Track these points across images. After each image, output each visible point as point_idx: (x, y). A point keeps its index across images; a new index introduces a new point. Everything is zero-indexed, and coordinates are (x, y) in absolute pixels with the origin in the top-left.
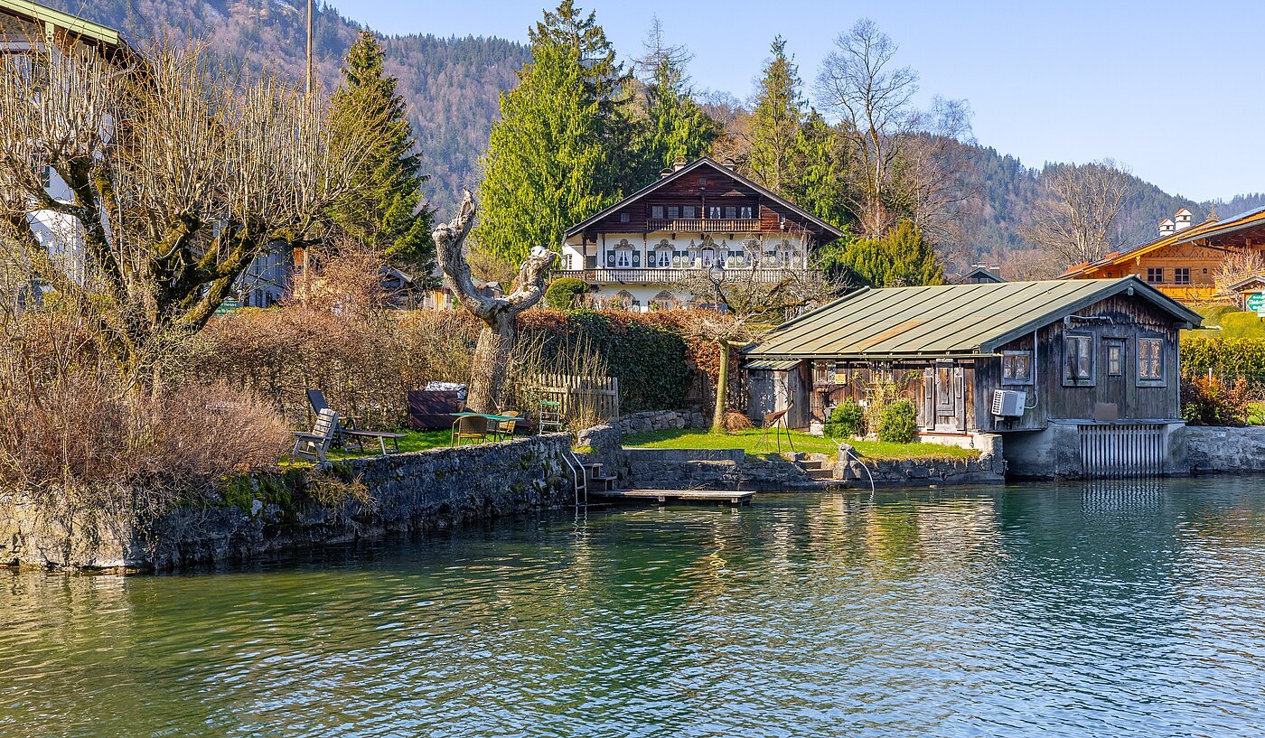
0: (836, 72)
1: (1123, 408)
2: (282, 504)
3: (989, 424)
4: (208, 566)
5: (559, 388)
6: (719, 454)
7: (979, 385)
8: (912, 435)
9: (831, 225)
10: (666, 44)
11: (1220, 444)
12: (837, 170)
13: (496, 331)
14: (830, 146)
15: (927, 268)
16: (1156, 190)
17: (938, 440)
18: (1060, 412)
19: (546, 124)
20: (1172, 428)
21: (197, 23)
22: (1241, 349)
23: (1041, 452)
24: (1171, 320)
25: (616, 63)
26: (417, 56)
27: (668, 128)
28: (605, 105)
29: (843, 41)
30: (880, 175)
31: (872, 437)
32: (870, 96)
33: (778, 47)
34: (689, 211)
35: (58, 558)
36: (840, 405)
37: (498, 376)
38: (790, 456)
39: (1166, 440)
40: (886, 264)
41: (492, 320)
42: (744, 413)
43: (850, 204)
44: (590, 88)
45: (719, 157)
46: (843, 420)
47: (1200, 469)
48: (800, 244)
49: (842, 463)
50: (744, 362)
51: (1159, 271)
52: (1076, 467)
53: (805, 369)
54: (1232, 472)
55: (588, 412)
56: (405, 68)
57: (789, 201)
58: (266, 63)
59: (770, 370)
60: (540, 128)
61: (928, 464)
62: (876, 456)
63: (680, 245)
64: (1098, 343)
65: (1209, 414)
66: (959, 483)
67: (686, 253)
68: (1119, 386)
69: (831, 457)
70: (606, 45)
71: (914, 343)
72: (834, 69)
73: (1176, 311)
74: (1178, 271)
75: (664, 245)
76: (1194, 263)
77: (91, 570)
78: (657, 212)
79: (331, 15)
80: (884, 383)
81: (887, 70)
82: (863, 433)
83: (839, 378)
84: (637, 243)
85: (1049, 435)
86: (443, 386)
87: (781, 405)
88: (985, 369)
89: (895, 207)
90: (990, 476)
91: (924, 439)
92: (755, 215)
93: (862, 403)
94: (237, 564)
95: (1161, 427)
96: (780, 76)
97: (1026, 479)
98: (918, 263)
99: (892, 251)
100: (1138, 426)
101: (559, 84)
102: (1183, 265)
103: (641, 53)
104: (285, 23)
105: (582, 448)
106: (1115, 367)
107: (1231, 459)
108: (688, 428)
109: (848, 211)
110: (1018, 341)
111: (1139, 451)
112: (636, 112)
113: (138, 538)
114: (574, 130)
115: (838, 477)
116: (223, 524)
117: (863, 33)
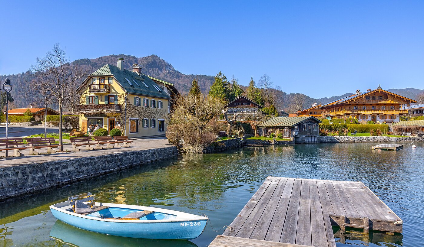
0: (261, 82)
1: (311, 134)
2: (215, 146)
3: (293, 136)
4: (209, 153)
5: (238, 132)
6: (258, 140)
7: (291, 131)
8: (282, 137)
9: (260, 105)
10: (235, 79)
11: (324, 139)
12: (261, 97)
13: (230, 125)
14: (260, 93)
15: (276, 112)
16: (309, 97)
17: (286, 138)
18: (302, 134)
19: (218, 91)
20: (317, 137)
21: (158, 73)
22: (326, 125)
23: (300, 140)
24: (317, 122)
25: (228, 81)
26: (191, 78)
27: (235, 91)
28: (226, 87)
29: (262, 77)
30: (267, 97)
31: (276, 138)
32: (266, 85)
33: (252, 79)
34: (240, 104)
35: (195, 151)
36: (272, 133)
37: (230, 131)
38: (267, 140)
39: (317, 138)
40: (269, 111)
41: (230, 123)
42: (258, 134)
43: (263, 102)
44: (224, 85)
45: (244, 95)
46: (272, 136)
47: (321, 142)
48: (257, 108)
49: (274, 141)
50: (258, 128)
51: (312, 112)
52: (304, 142)
53: (266, 129)
54: (326, 143)
55: (242, 135)
56: (189, 80)
57: (254, 102)
58: (168, 79)
59: (262, 129)
60: (217, 91)
61: (285, 141)
62: (278, 140)
63: (239, 109)
64: (307, 125)
65: (322, 135)
66: (289, 144)
67: (239, 110)
68: (310, 131)
69: (272, 140)
70: (226, 79)
71: (282, 125)
72: (260, 82)
73: (318, 121)
74: (315, 112)
75: (236, 109)
76: (317, 111)
77: (199, 153)
78: (235, 104)
79: (178, 72)
80: (278, 131)
81: (269, 82)
82: (275, 137)
83: (271, 130)
84: (232, 109)
85: (301, 137)
86: (223, 131)
87: (263, 134)
88: (292, 129)
89: (270, 102)
90: (293, 143)
91: (284, 138)
92: (250, 104)
93: (275, 133)
94: (212, 153)
95: (316, 136)
96: (252, 83)
97: (297, 143)
98: (274, 111)
99: (270, 109)
100: (313, 136)
101: (219, 85)
102: (315, 111)
103: (231, 80)
104: (171, 73)
105: (242, 139)
106: (310, 128)
107: (326, 141)
108: (251, 136)
109: (263, 103)
110: (297, 125)
111: (313, 140)
112: (230, 89)
113: (204, 150)
114: (222, 91)
115: (273, 143)
116: (210, 148)
117: (265, 76)
